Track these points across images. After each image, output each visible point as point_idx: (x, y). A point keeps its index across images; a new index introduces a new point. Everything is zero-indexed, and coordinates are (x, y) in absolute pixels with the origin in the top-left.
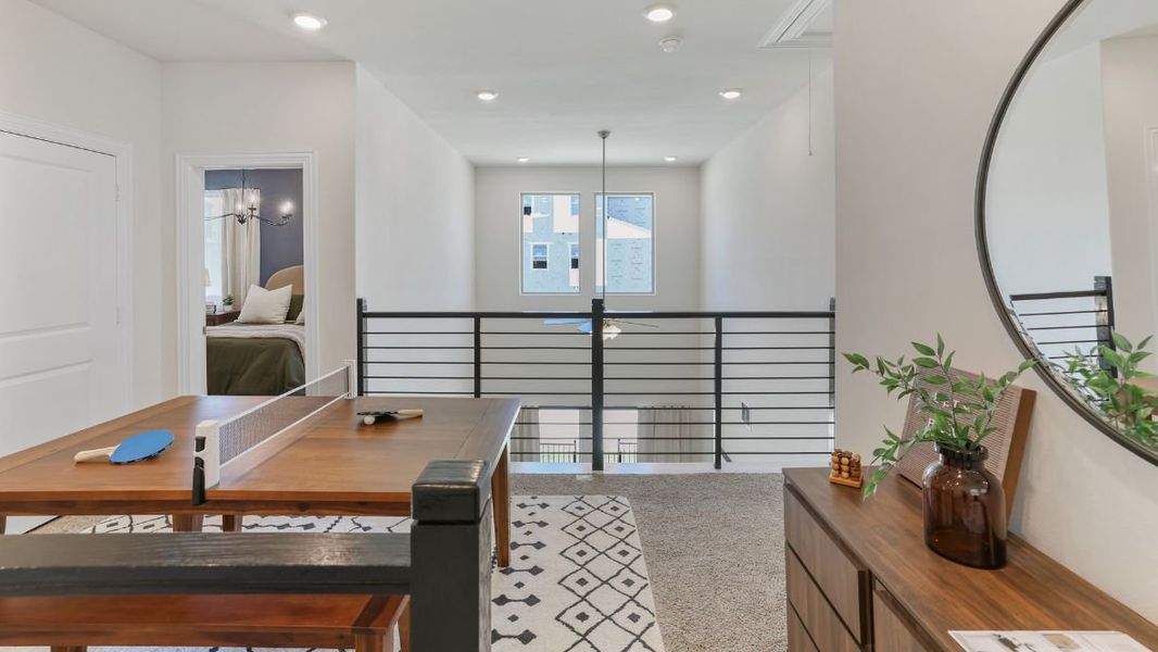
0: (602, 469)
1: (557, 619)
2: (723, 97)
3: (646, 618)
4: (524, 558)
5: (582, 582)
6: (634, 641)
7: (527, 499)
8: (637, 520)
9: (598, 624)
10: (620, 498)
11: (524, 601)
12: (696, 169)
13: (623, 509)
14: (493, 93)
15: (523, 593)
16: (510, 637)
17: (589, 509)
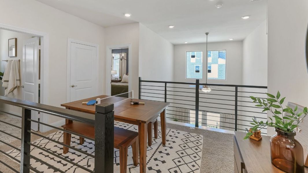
0: (198, 127)
1: (173, 160)
2: (243, 19)
3: (197, 167)
4: (169, 144)
5: (182, 153)
6: (191, 171)
7: (175, 131)
8: (203, 142)
9: (183, 164)
10: (201, 135)
11: (166, 154)
12: (241, 42)
13: (200, 138)
14: (173, 26)
15: (166, 152)
16: (160, 161)
17: (190, 136)
